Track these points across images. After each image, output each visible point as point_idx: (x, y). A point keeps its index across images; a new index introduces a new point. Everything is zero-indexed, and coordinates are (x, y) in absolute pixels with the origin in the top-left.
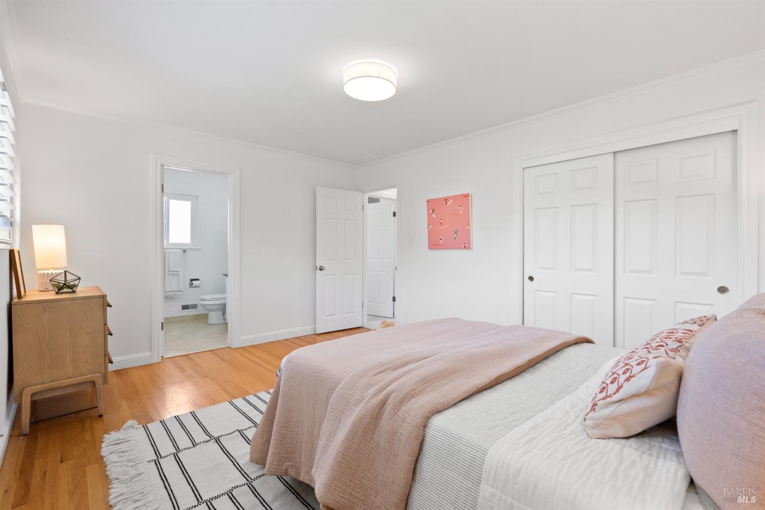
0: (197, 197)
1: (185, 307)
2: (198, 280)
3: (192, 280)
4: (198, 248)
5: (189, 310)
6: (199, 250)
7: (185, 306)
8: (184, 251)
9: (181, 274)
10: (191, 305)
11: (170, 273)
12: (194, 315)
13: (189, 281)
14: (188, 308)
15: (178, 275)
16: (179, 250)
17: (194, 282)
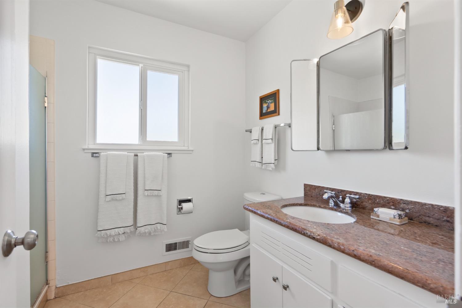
0: (188, 66)
1: (171, 247)
2: (189, 201)
3: (181, 202)
4: (190, 149)
5: (177, 251)
6: (190, 152)
7: (170, 245)
8: (169, 154)
9: (164, 193)
10: (180, 243)
11: (146, 193)
12: (182, 259)
13: (176, 203)
14: (175, 249)
15: (158, 196)
16: (160, 153)
17: (185, 205)
